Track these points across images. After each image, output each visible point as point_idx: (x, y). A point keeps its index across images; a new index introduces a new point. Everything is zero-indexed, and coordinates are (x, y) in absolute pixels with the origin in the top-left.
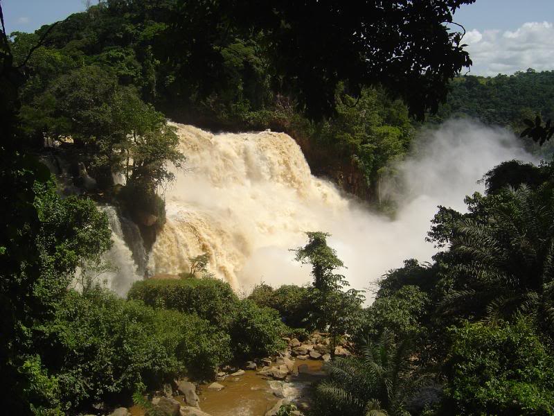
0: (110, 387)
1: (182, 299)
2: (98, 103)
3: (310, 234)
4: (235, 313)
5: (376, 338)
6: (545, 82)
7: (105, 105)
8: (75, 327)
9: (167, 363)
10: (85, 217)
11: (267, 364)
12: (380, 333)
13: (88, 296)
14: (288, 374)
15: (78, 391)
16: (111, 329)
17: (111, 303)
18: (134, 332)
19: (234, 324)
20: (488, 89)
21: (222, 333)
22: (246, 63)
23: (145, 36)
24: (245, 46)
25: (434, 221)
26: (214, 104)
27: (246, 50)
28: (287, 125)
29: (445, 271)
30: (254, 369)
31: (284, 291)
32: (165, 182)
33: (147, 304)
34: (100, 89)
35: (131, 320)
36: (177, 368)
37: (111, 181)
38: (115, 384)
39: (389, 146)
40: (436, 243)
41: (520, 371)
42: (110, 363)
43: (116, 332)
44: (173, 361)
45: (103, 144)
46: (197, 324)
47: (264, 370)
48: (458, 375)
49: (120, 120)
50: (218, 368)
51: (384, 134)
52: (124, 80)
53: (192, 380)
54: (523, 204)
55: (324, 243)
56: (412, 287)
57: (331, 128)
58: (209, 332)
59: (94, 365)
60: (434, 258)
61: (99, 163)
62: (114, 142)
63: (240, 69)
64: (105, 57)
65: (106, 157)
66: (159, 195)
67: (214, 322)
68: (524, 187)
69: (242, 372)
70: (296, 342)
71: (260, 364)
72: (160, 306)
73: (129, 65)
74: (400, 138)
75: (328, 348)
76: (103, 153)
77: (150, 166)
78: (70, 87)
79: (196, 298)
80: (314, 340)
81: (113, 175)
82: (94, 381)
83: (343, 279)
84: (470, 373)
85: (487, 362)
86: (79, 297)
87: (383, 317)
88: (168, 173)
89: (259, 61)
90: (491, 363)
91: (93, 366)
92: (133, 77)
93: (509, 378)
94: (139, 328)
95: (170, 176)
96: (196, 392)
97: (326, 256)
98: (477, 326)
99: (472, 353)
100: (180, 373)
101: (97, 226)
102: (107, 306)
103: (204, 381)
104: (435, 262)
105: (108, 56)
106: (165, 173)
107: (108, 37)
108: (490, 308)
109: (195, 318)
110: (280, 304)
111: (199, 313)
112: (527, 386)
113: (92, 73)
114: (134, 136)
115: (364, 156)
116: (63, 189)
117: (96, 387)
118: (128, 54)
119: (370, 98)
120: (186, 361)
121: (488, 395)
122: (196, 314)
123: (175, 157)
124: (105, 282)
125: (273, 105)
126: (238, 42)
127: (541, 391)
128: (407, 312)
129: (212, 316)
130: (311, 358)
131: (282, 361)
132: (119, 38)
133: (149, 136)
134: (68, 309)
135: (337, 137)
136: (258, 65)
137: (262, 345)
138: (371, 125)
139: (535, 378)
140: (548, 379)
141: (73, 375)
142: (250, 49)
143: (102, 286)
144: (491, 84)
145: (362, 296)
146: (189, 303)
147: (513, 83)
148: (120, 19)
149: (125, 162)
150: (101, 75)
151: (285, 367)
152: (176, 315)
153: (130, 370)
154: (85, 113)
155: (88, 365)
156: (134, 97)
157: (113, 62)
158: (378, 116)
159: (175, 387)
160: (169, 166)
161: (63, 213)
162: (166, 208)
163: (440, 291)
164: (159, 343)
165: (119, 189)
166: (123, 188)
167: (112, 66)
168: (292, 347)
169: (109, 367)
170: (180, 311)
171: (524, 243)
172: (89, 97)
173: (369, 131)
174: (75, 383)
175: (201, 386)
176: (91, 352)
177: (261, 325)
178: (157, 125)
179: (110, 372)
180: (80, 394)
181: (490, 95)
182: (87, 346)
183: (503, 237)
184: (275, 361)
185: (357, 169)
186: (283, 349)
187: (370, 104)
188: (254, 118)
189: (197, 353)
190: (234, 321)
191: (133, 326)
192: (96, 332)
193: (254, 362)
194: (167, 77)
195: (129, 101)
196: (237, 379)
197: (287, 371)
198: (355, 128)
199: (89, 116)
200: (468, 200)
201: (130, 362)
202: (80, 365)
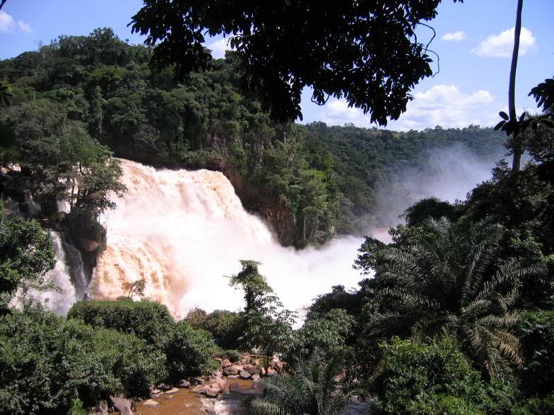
0: (47, 403)
1: (120, 319)
2: (47, 134)
3: (243, 263)
4: (171, 334)
5: (307, 357)
6: (451, 138)
7: (53, 136)
8: (14, 343)
9: (104, 380)
10: (30, 238)
11: (199, 383)
12: (311, 352)
13: (29, 314)
14: (220, 392)
15: (13, 407)
16: (50, 346)
17: (51, 321)
18: (73, 349)
19: (170, 344)
20: (400, 143)
21: (159, 352)
22: (186, 106)
23: (94, 77)
24: (187, 91)
25: (361, 250)
26: (156, 142)
27: (187, 95)
28: (222, 165)
29: (371, 296)
30: (187, 387)
31: (216, 315)
32: (108, 211)
33: (86, 323)
34: (49, 122)
35: (71, 338)
36: (114, 384)
37: (55, 208)
38: (51, 400)
39: (314, 188)
40: (362, 270)
41: (447, 385)
42: (48, 379)
43: (55, 349)
44: (110, 378)
45: (49, 172)
46: (134, 344)
47: (197, 389)
48: (390, 389)
49: (67, 151)
50: (153, 386)
51: (310, 177)
52: (72, 116)
53: (128, 397)
54: (444, 234)
55: (256, 270)
56: (340, 310)
57: (262, 169)
58: (145, 351)
59: (32, 381)
60: (360, 284)
61: (45, 190)
62: (60, 171)
63: (181, 112)
64: (54, 95)
65: (52, 185)
66: (101, 223)
67: (151, 342)
68: (444, 219)
69: (175, 390)
70: (227, 362)
71: (193, 383)
72: (100, 324)
73: (77, 102)
74: (324, 181)
75: (257, 369)
76: (50, 181)
77: (94, 195)
78: (19, 117)
79: (134, 319)
80: (244, 361)
81: (59, 202)
82: (30, 397)
83: (277, 300)
84: (401, 386)
85: (417, 377)
86: (20, 314)
87: (313, 337)
88: (111, 202)
89: (199, 106)
90: (421, 377)
91: (30, 382)
92: (81, 114)
93: (437, 392)
94: (78, 345)
95: (112, 205)
96: (131, 408)
97: (257, 282)
98: (406, 343)
99: (402, 368)
100: (117, 389)
101: (41, 247)
102: (47, 323)
103: (140, 399)
104: (361, 287)
105: (58, 93)
106: (108, 202)
107: (59, 75)
108: (414, 329)
109: (133, 337)
110: (213, 327)
111: (137, 333)
112: (455, 399)
113: (42, 106)
114: (80, 167)
115: (292, 196)
116: (8, 214)
117: (32, 402)
118: (77, 93)
119: (298, 144)
120: (122, 378)
121: (419, 408)
122: (133, 333)
123: (118, 187)
124: (47, 300)
125: (210, 146)
126: (180, 87)
127: (468, 404)
128: (336, 332)
129: (149, 335)
130: (242, 378)
131: (214, 380)
132: (69, 77)
133: (94, 168)
134: (9, 325)
135: (267, 178)
136: (198, 109)
137: (196, 365)
138: (299, 168)
139: (461, 392)
140: (475, 394)
141: (9, 391)
142: (192, 94)
143: (43, 304)
144: (404, 139)
145: (295, 316)
146: (128, 322)
147: (423, 138)
148: (71, 59)
149: (70, 191)
150: (52, 109)
151: (217, 385)
152: (114, 334)
153: (67, 385)
154: (34, 143)
155: (26, 380)
156: (81, 130)
157: (62, 99)
158: (305, 161)
159: (111, 404)
160: (111, 196)
161: (7, 233)
162: (107, 235)
163: (366, 314)
164: (97, 360)
165: (63, 216)
166: (67, 215)
167: (62, 102)
168: (224, 368)
169: (47, 383)
170: (118, 330)
171: (446, 269)
172: (38, 128)
173: (296, 173)
174: (11, 398)
175: (137, 403)
176: (29, 368)
177: (196, 345)
178: (103, 158)
179: (47, 388)
180: (15, 411)
181: (403, 148)
182: (26, 361)
183: (425, 265)
184: (208, 379)
185: (285, 207)
186: (215, 369)
187: (298, 150)
188: (192, 157)
189: (133, 371)
190: (170, 341)
191: (73, 343)
192: (35, 348)
193: (187, 380)
194: (113, 116)
195: (77, 134)
196: (171, 396)
197: (219, 389)
198: (284, 170)
199: (38, 145)
200: (392, 232)
201: (68, 378)
202: (17, 381)
